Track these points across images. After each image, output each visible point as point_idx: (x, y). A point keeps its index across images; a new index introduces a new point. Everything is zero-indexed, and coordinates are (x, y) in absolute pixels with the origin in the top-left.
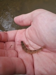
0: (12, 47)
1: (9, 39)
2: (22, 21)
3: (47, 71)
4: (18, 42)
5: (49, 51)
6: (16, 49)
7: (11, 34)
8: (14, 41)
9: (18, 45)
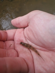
0: (12, 46)
1: (8, 38)
2: (19, 24)
3: (46, 70)
4: (17, 41)
5: (48, 50)
6: (15, 49)
7: (10, 33)
8: (13, 40)
9: (17, 44)
